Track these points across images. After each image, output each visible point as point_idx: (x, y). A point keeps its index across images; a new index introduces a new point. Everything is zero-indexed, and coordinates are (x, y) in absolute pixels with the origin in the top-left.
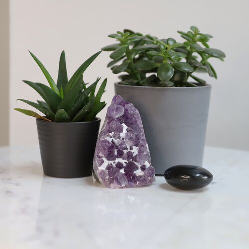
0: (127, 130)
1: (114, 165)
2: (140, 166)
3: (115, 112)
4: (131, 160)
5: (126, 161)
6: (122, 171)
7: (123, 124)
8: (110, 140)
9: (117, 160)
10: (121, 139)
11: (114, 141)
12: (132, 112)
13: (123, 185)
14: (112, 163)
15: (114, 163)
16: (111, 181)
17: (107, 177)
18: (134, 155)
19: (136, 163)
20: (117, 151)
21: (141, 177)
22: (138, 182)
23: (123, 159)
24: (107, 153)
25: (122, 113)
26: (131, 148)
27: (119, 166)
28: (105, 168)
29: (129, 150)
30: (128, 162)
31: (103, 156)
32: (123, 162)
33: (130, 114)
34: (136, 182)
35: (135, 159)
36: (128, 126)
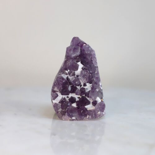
0: (82, 68)
1: (67, 99)
2: (91, 101)
3: (72, 52)
4: (84, 95)
5: (79, 96)
6: (74, 105)
7: (79, 63)
8: (65, 76)
9: (71, 95)
10: (76, 76)
11: (69, 77)
12: (89, 52)
13: (74, 118)
14: (66, 98)
15: (68, 97)
16: (63, 114)
17: (60, 110)
18: (87, 91)
19: (88, 99)
20: (71, 87)
21: (91, 111)
22: (88, 116)
23: (76, 94)
24: (62, 88)
25: (78, 53)
26: (85, 85)
27: (72, 100)
28: (59, 102)
29: (82, 86)
30: (81, 97)
31: (58, 90)
32: (76, 97)
33: (87, 54)
34: (86, 115)
35: (87, 94)
36: (83, 65)
